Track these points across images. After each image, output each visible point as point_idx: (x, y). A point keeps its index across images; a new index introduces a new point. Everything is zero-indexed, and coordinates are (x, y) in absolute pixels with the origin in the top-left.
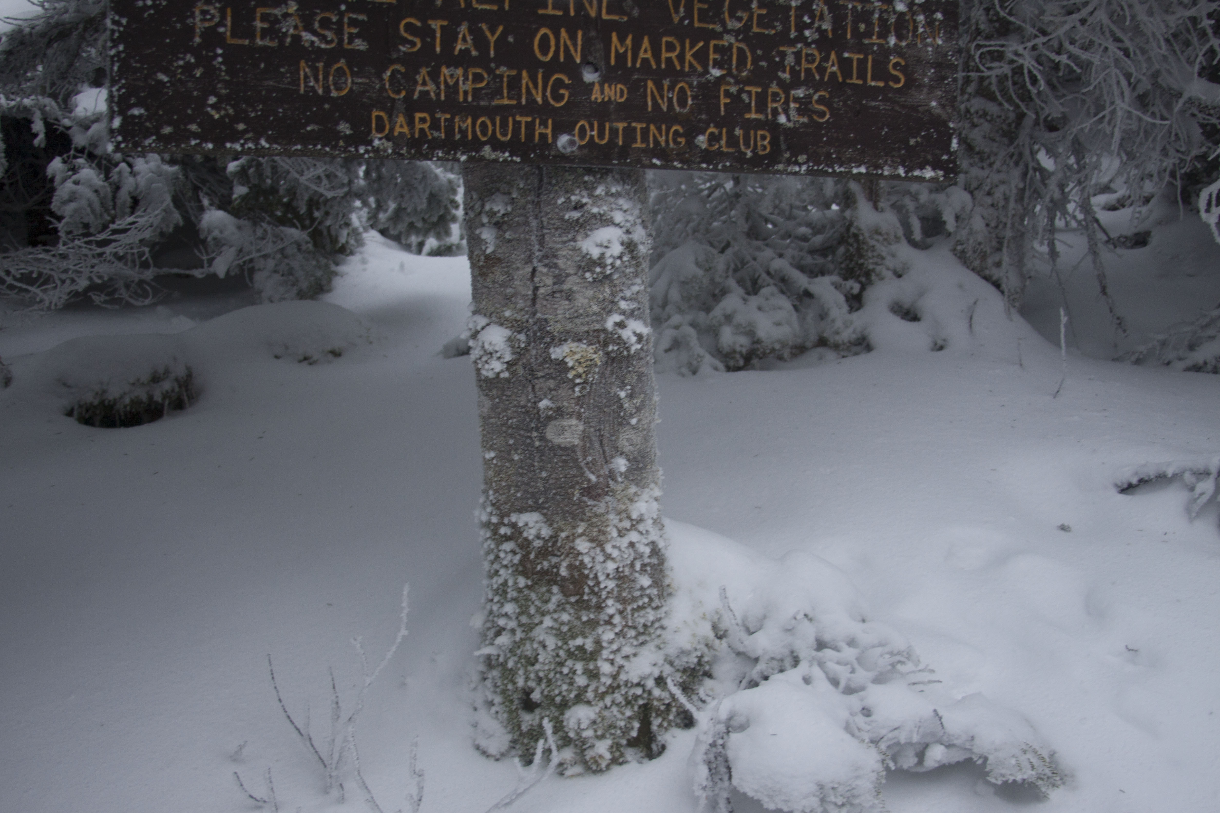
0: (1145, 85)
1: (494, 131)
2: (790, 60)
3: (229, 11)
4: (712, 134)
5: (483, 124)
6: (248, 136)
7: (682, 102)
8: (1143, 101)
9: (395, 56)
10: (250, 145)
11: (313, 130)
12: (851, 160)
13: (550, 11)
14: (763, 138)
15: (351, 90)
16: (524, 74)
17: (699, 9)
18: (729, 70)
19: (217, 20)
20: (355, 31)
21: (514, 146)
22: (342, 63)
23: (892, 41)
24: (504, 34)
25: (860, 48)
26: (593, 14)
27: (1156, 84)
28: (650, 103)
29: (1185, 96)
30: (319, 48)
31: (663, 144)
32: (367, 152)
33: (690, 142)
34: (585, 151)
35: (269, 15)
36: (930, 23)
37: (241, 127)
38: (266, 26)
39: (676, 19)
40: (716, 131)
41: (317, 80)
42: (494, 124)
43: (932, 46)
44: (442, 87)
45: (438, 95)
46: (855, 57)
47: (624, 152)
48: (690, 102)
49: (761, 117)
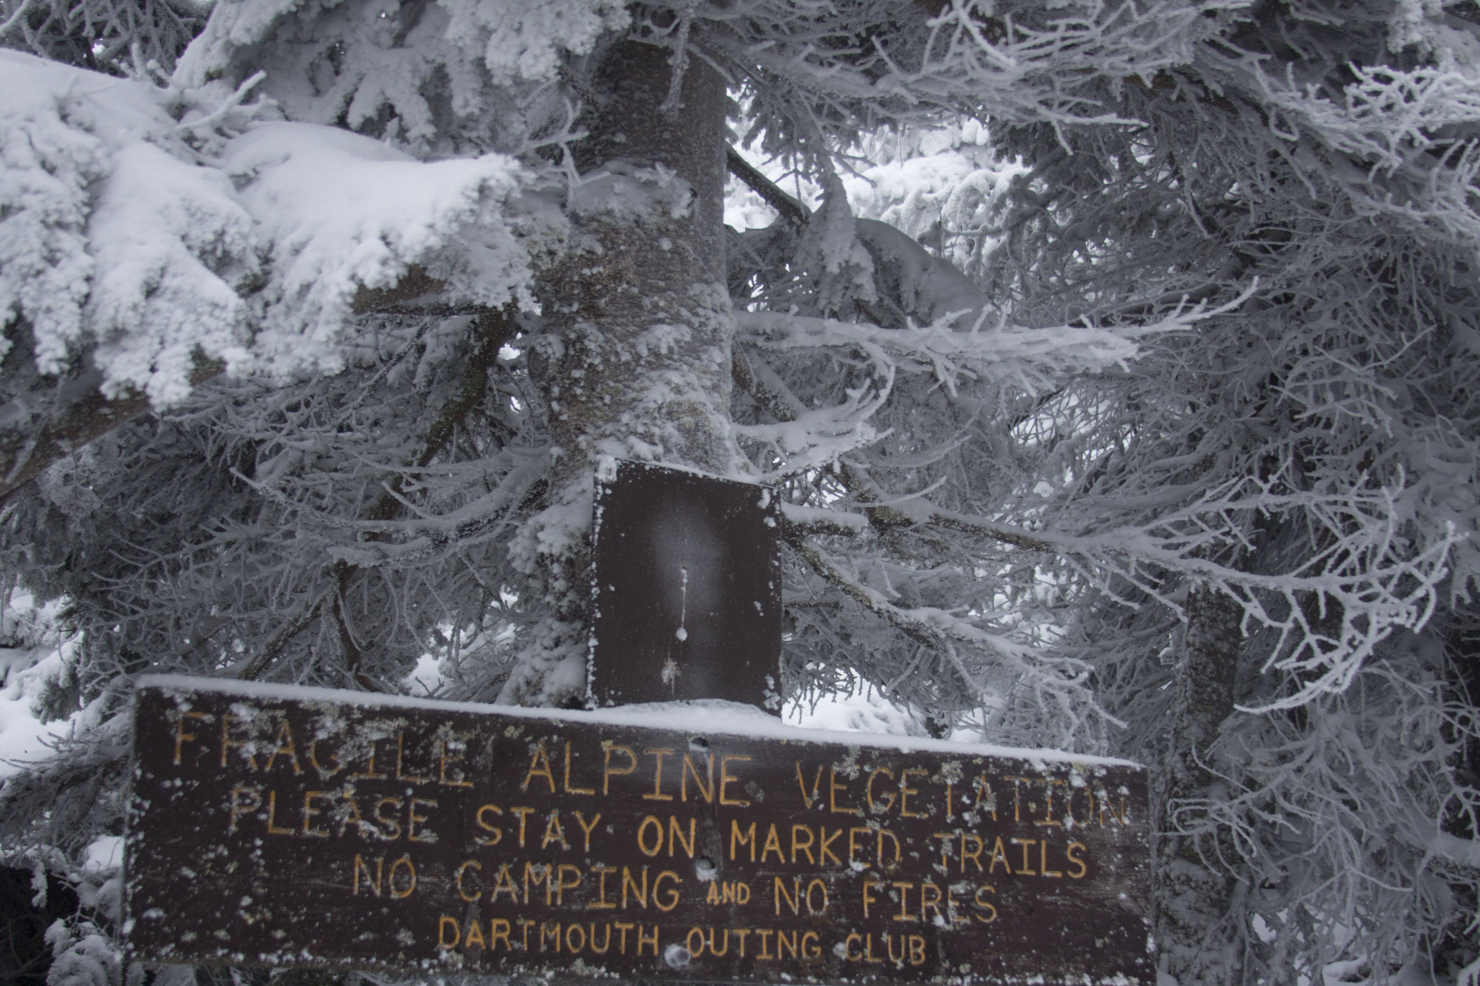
0: (1380, 842)
1: (588, 942)
2: (947, 849)
3: (273, 794)
4: (854, 942)
5: (575, 933)
6: (287, 945)
7: (817, 904)
8: (1379, 860)
9: (470, 850)
10: (290, 957)
11: (367, 940)
12: (1025, 968)
13: (658, 796)
14: (917, 944)
15: (415, 891)
16: (626, 871)
17: (837, 791)
18: (874, 863)
19: (258, 805)
20: (422, 820)
21: (612, 960)
22: (406, 858)
23: (1070, 822)
24: (602, 824)
25: (1032, 832)
26: (709, 799)
27: (1391, 841)
28: (778, 905)
29: (1429, 855)
30: (378, 840)
31: (794, 955)
32: (432, 966)
33: (828, 952)
34: (699, 965)
35: (320, 800)
36: (1114, 799)
37: (280, 934)
38: (316, 812)
39: (809, 804)
40: (859, 938)
41: (374, 878)
42: (588, 933)
43: (1117, 826)
44: (526, 887)
45: (520, 897)
46: (1025, 843)
47: (747, 966)
48: (826, 902)
49: (913, 919)
